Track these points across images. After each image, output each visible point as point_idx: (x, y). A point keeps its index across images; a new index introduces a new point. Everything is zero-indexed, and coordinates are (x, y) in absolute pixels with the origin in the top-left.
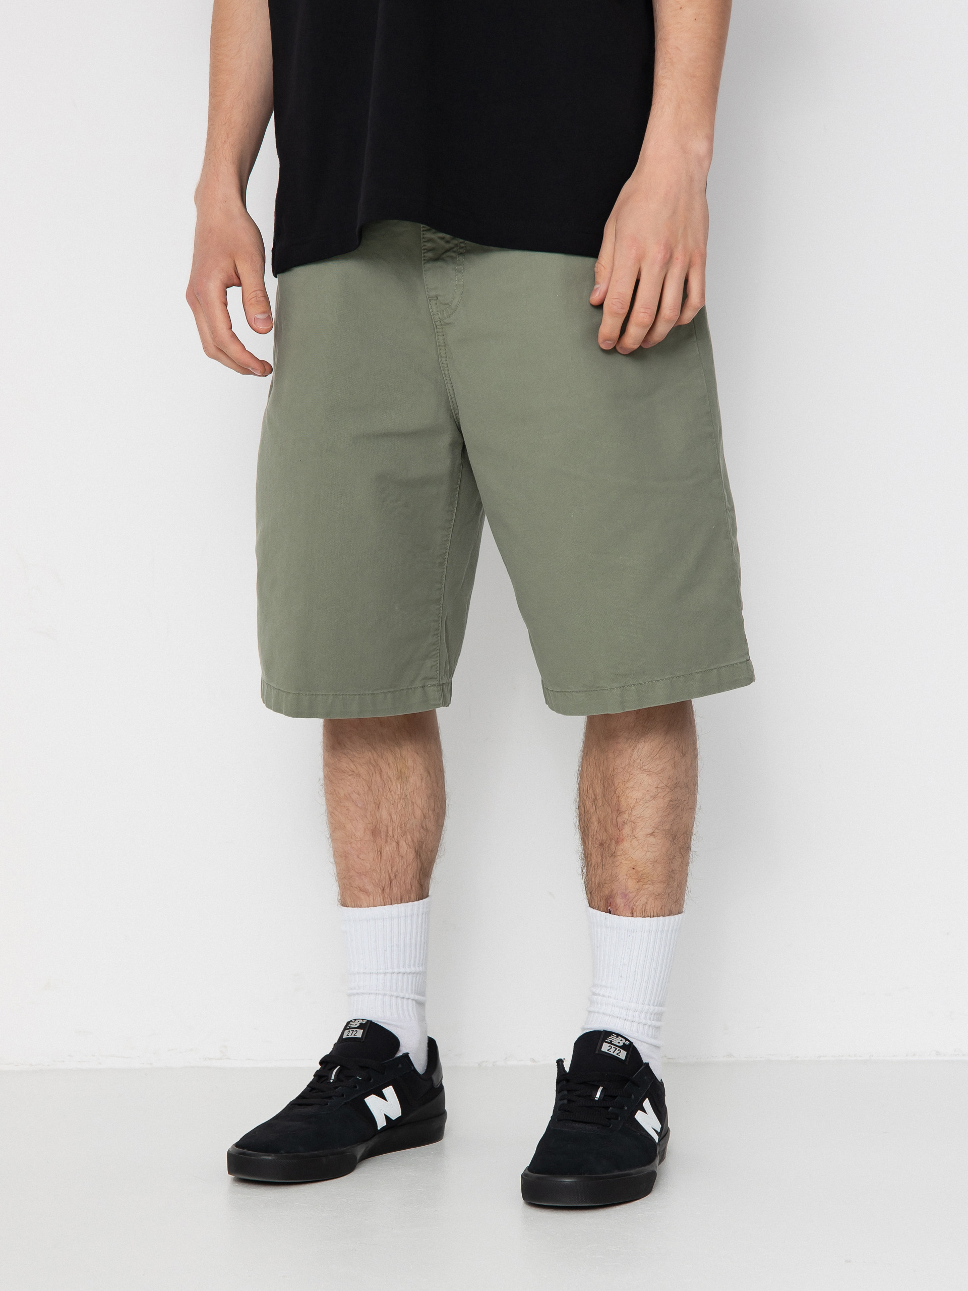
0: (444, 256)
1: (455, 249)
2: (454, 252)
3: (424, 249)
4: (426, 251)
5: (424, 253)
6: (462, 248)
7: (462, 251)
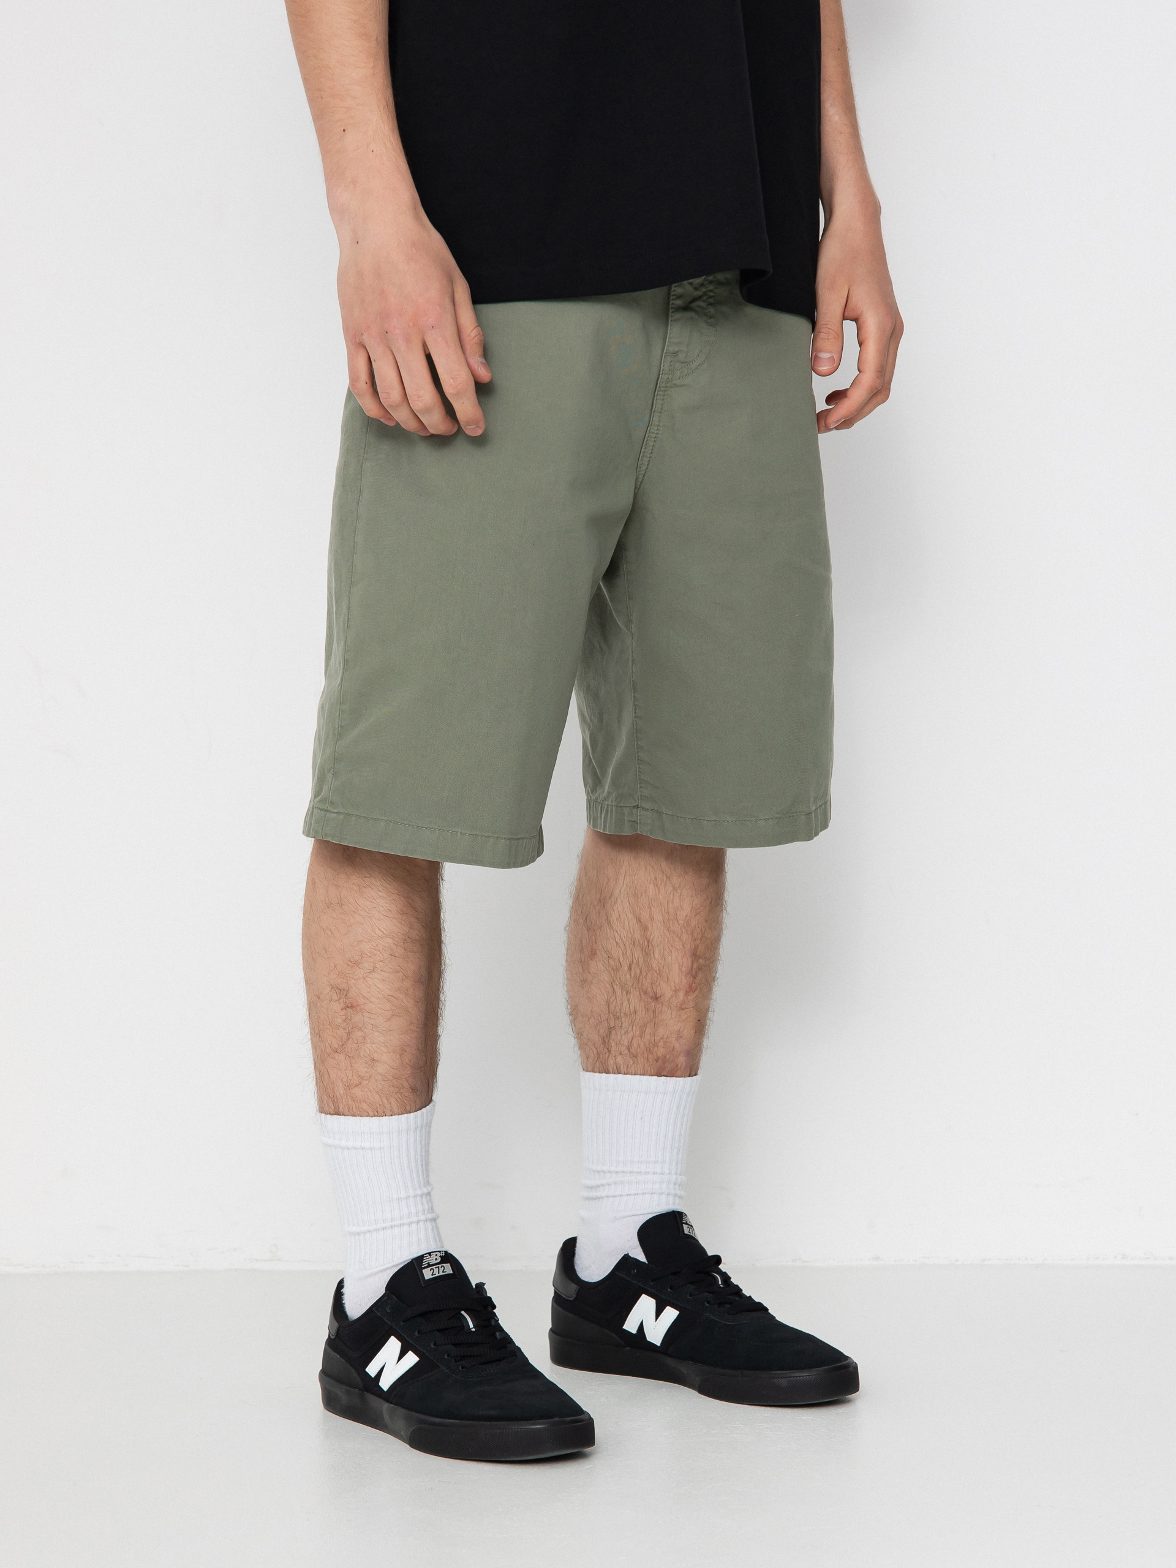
0: (694, 305)
1: (705, 298)
2: (704, 301)
3: (673, 295)
4: (675, 297)
5: (673, 299)
6: (711, 297)
7: (711, 300)
